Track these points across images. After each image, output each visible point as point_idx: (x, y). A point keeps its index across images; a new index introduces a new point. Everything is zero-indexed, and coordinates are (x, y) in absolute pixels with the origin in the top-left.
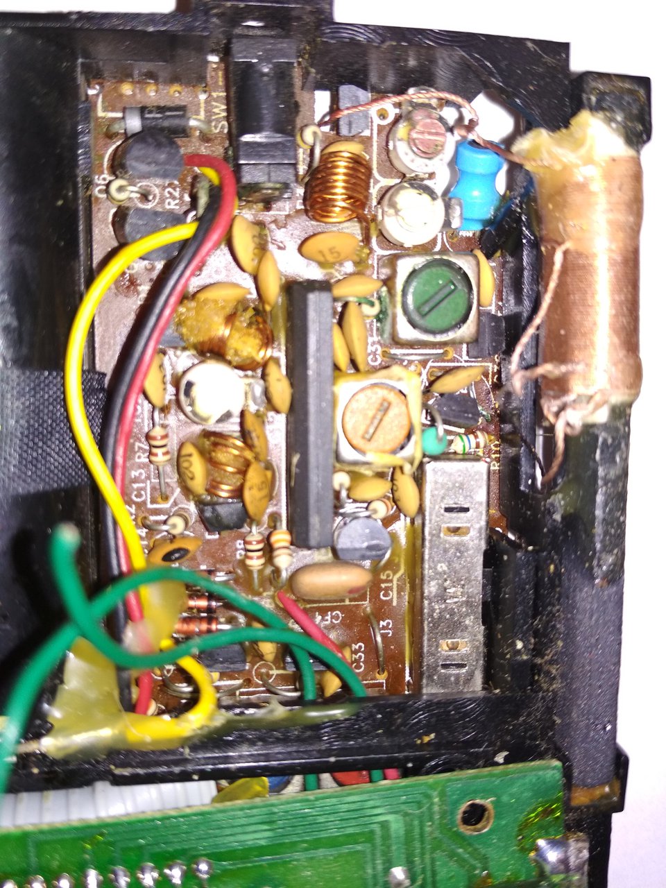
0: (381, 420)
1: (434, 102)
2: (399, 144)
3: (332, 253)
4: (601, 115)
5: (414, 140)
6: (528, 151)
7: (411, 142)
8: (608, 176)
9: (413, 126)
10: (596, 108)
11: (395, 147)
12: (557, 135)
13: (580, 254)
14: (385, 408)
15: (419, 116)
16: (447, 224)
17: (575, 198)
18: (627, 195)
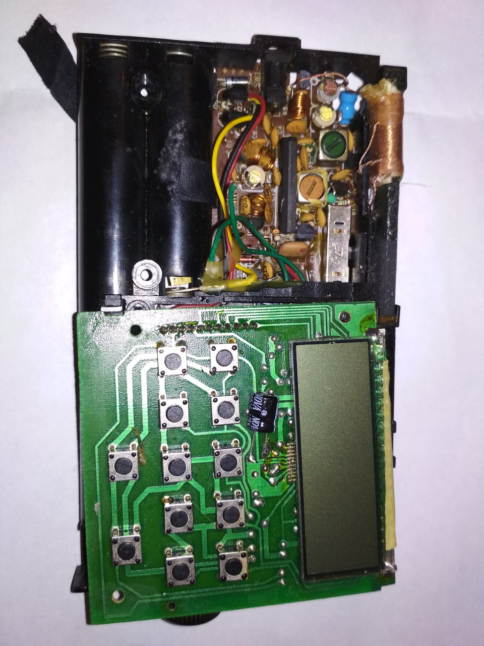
0: (313, 188)
1: (333, 77)
2: (320, 91)
3: (297, 128)
4: (389, 80)
5: (326, 90)
6: (365, 92)
7: (325, 90)
8: (391, 100)
9: (325, 84)
10: (387, 78)
11: (319, 92)
12: (374, 86)
13: (382, 126)
14: (314, 184)
15: (328, 81)
16: (337, 119)
17: (381, 107)
18: (397, 106)
